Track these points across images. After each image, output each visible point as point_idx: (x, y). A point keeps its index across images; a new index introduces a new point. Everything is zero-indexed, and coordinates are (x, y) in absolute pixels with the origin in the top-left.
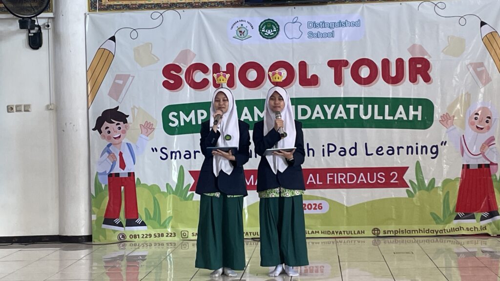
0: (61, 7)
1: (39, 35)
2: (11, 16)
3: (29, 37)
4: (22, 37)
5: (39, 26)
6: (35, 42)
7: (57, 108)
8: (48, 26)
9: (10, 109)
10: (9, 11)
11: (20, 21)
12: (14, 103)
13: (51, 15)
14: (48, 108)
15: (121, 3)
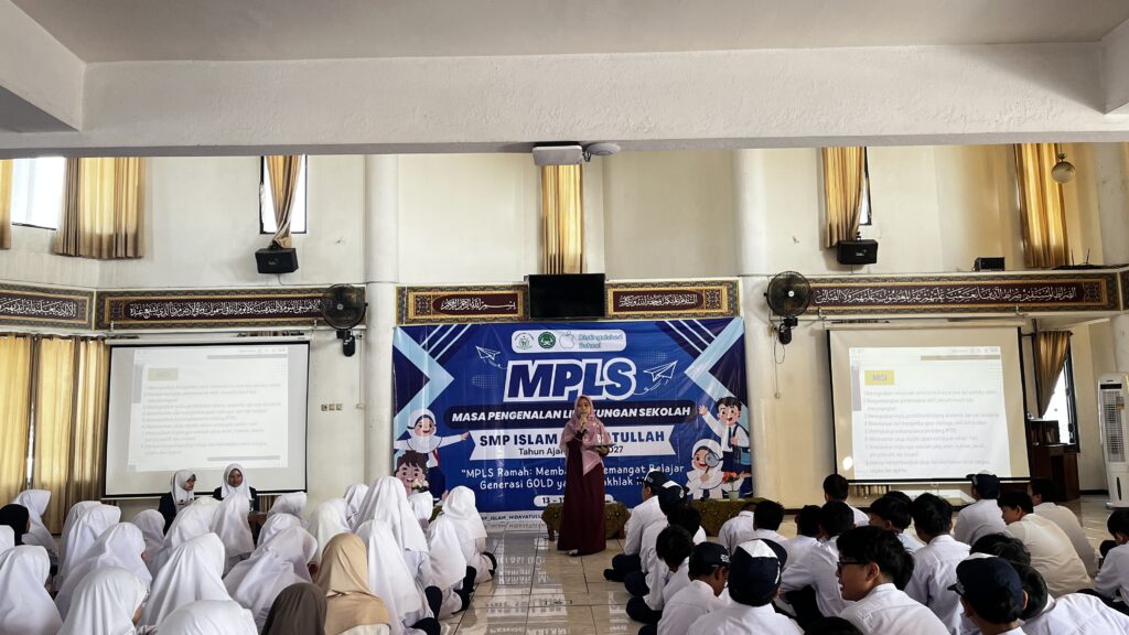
0: (373, 321)
1: (353, 344)
2: (329, 327)
3: (344, 346)
4: (338, 345)
5: (354, 338)
6: (349, 351)
7: (366, 407)
8: (361, 336)
9: (324, 408)
10: (327, 323)
11: (338, 333)
12: (328, 403)
13: (363, 327)
14: (357, 407)
15: (424, 317)
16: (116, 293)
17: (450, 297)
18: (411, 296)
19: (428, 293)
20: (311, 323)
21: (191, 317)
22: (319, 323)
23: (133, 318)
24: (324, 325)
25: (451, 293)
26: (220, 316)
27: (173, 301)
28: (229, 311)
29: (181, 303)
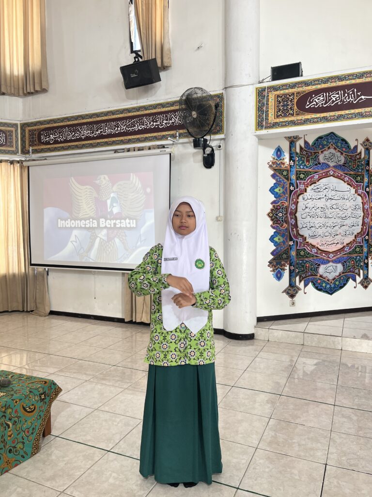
0: (231, 127)
1: (212, 155)
3: (204, 157)
5: (212, 147)
6: (209, 162)
7: (225, 219)
8: (220, 147)
10: (189, 135)
11: (194, 141)
13: (222, 136)
14: (217, 218)
15: (286, 119)
16: (32, 123)
17: (317, 92)
18: (272, 97)
19: (291, 91)
20: (174, 136)
21: (80, 140)
22: (181, 135)
23: (43, 143)
24: (186, 137)
25: (319, 87)
26: (101, 137)
27: (68, 126)
28: (108, 131)
29: (74, 127)
